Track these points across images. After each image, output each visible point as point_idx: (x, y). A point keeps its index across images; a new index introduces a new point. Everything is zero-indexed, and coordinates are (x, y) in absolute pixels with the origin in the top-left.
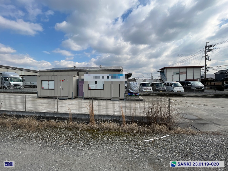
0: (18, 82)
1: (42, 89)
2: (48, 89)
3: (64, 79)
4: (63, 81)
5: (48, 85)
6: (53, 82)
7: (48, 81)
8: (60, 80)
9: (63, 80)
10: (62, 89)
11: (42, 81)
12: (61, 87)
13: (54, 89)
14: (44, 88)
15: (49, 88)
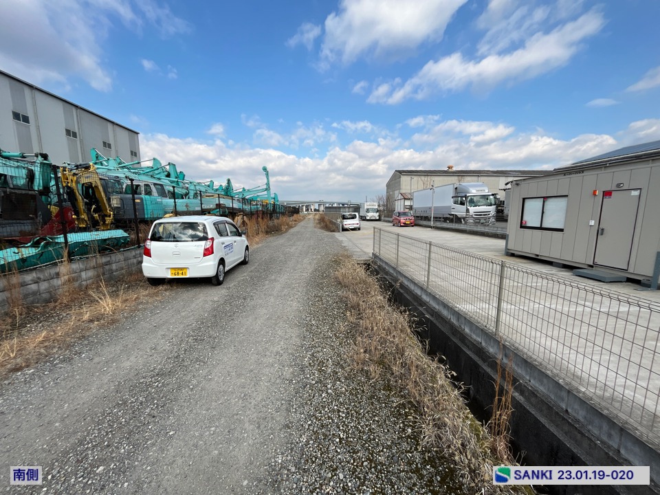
0: (485, 207)
1: (523, 226)
2: (541, 228)
3: (618, 185)
4: (607, 194)
5: (543, 212)
6: (563, 202)
7: (545, 198)
8: (595, 192)
9: (608, 189)
10: (600, 232)
11: (524, 199)
12: (592, 223)
13: (561, 230)
14: (528, 225)
15: (544, 226)
